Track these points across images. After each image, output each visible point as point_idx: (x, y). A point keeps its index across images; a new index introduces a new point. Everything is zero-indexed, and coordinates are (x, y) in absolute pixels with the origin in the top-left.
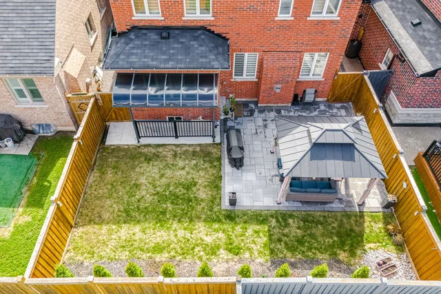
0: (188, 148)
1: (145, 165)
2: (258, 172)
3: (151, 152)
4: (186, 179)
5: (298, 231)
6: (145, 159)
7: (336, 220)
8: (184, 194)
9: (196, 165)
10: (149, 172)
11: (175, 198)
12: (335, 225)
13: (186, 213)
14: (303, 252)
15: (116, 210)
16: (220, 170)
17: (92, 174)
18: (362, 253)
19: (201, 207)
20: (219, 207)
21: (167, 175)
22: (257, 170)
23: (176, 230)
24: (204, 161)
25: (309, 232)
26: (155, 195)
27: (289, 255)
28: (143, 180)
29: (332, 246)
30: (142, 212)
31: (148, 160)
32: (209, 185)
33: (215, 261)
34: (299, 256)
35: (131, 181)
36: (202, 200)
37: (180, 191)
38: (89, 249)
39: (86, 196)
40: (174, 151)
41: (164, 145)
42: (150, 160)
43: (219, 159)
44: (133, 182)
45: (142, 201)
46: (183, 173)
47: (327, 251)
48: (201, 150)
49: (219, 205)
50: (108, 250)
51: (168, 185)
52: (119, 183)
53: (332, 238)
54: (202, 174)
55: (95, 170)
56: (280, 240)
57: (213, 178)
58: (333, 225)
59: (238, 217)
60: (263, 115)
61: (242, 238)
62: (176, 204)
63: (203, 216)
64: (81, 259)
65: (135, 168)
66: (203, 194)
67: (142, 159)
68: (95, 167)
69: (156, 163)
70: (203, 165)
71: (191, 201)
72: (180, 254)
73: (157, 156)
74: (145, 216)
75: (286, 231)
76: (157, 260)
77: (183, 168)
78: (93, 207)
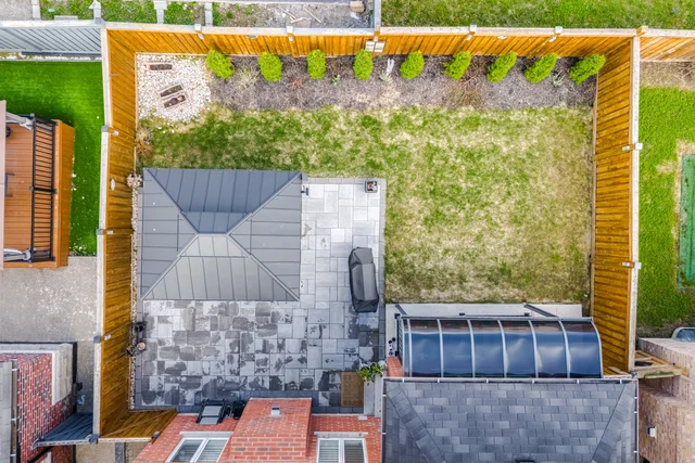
0: (442, 295)
1: (509, 261)
2: (327, 243)
3: (503, 287)
4: (440, 231)
5: (280, 148)
6: (509, 273)
7: (223, 163)
8: (442, 204)
9: (426, 258)
10: (500, 246)
11: (455, 196)
12: (226, 156)
13: (437, 171)
14: (277, 120)
15: (539, 179)
16: (386, 248)
17: (589, 247)
18: (199, 118)
19: (416, 183)
20: (390, 182)
21: (471, 239)
22: (328, 248)
23: (451, 148)
24: (412, 267)
25: (265, 146)
26: (486, 204)
27: (298, 116)
28: (508, 231)
29: (237, 127)
30: (501, 175)
31: (504, 271)
32: (406, 218)
33: (396, 108)
34: (284, 114)
35: (527, 229)
36: (415, 194)
37: (449, 209)
38: (564, 125)
39: (589, 208)
40: (463, 288)
41: (482, 303)
42: (502, 271)
43: (388, 269)
44: (523, 227)
45: (504, 193)
46: (447, 244)
47: (245, 122)
48: (418, 289)
49: (389, 187)
50: (539, 122)
51: (468, 220)
52: (544, 226)
53: (235, 139)
54: (416, 240)
55: (586, 255)
56: (307, 135)
57: (399, 233)
58: (228, 156)
59: (363, 167)
60: (306, 375)
61: (358, 138)
62: (453, 186)
63: (413, 168)
64: (571, 111)
65: (525, 253)
66: (414, 204)
67: (515, 273)
68: (587, 261)
69: (492, 263)
70: (414, 258)
71: (432, 192)
72: (442, 116)
73: (492, 280)
74: (496, 170)
75: (296, 148)
76: (472, 108)
77: (446, 251)
78: (574, 186)
